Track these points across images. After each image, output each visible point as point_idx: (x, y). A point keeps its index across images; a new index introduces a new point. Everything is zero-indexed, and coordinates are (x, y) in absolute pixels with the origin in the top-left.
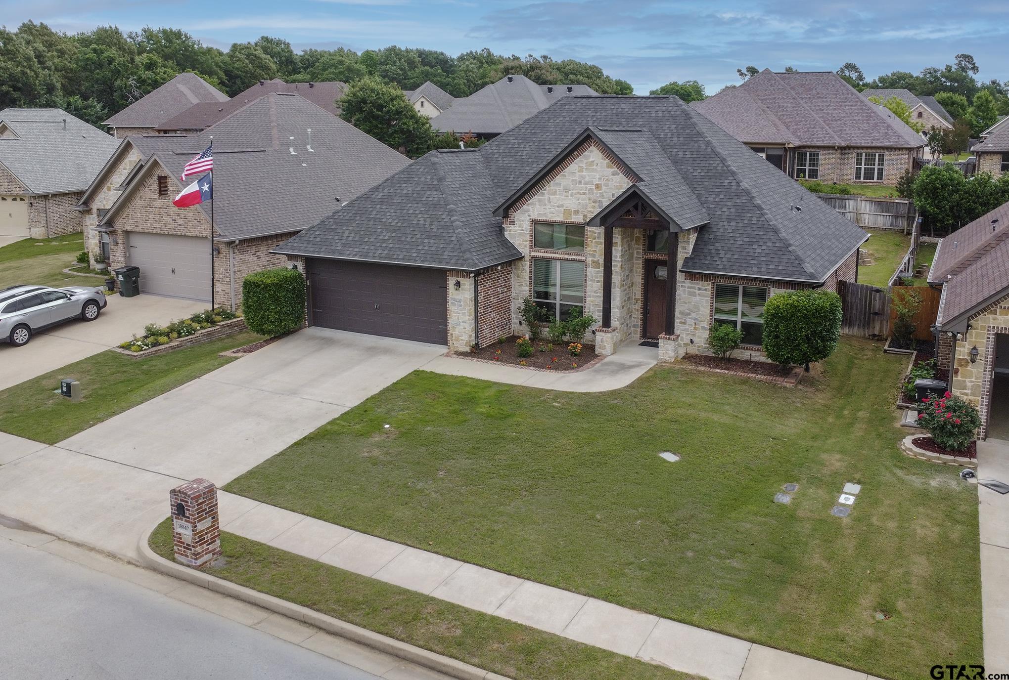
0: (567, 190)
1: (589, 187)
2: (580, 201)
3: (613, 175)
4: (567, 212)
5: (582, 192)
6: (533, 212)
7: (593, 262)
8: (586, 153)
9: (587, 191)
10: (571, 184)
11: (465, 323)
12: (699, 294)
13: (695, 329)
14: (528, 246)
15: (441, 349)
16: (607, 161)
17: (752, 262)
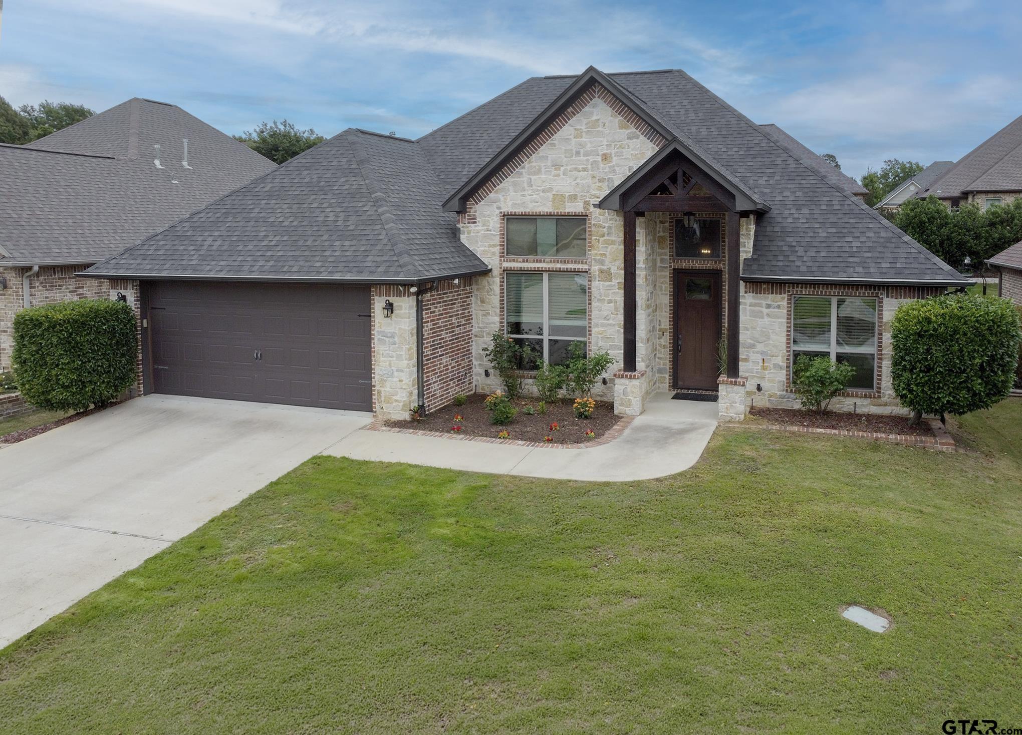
0: (557, 166)
1: (591, 159)
2: (578, 181)
3: (629, 138)
4: (559, 198)
5: (580, 167)
6: (505, 202)
7: (601, 271)
8: (586, 109)
9: (589, 166)
10: (563, 156)
11: (402, 371)
12: (768, 315)
13: (764, 368)
14: (498, 254)
15: (362, 418)
16: (620, 118)
17: (851, 260)
